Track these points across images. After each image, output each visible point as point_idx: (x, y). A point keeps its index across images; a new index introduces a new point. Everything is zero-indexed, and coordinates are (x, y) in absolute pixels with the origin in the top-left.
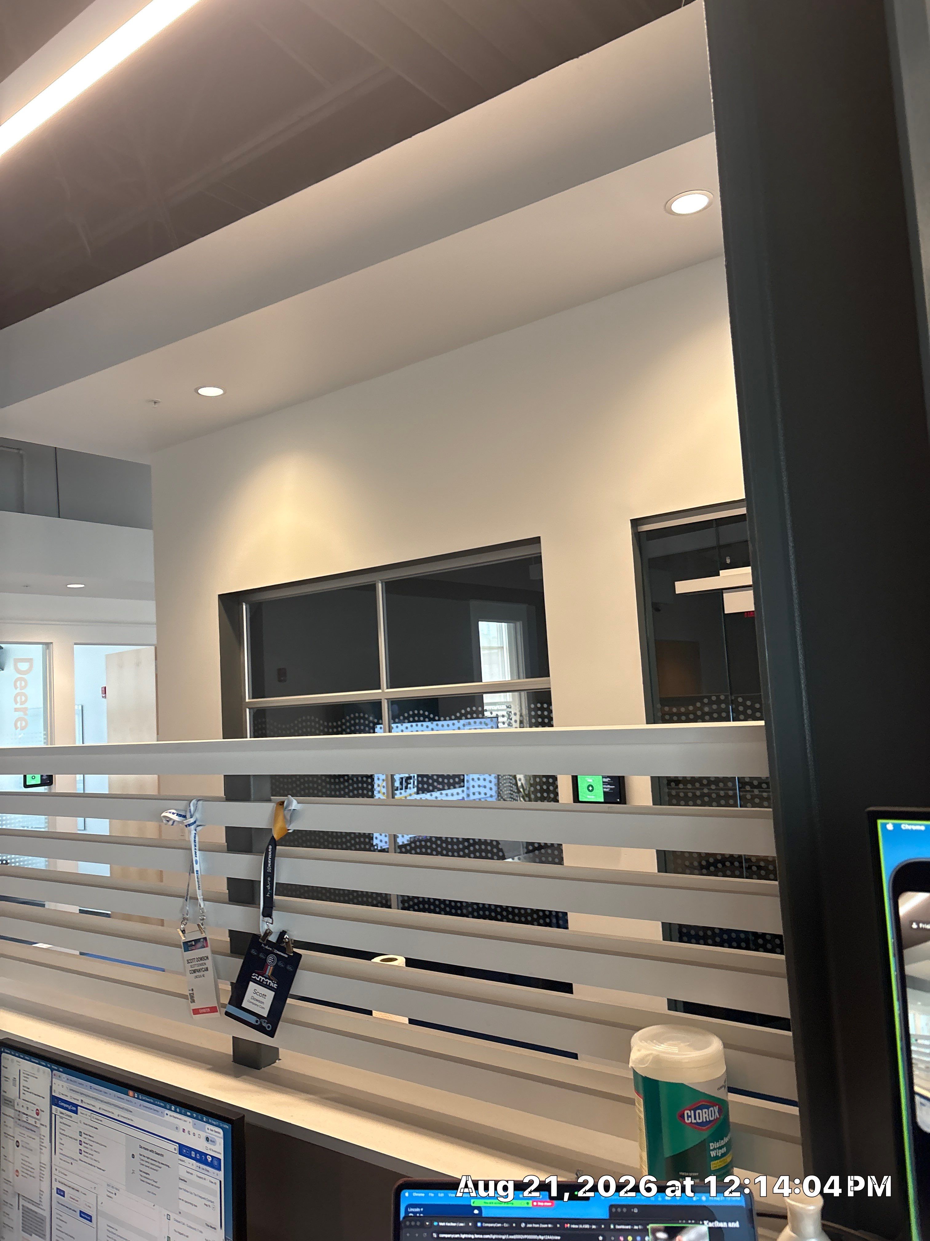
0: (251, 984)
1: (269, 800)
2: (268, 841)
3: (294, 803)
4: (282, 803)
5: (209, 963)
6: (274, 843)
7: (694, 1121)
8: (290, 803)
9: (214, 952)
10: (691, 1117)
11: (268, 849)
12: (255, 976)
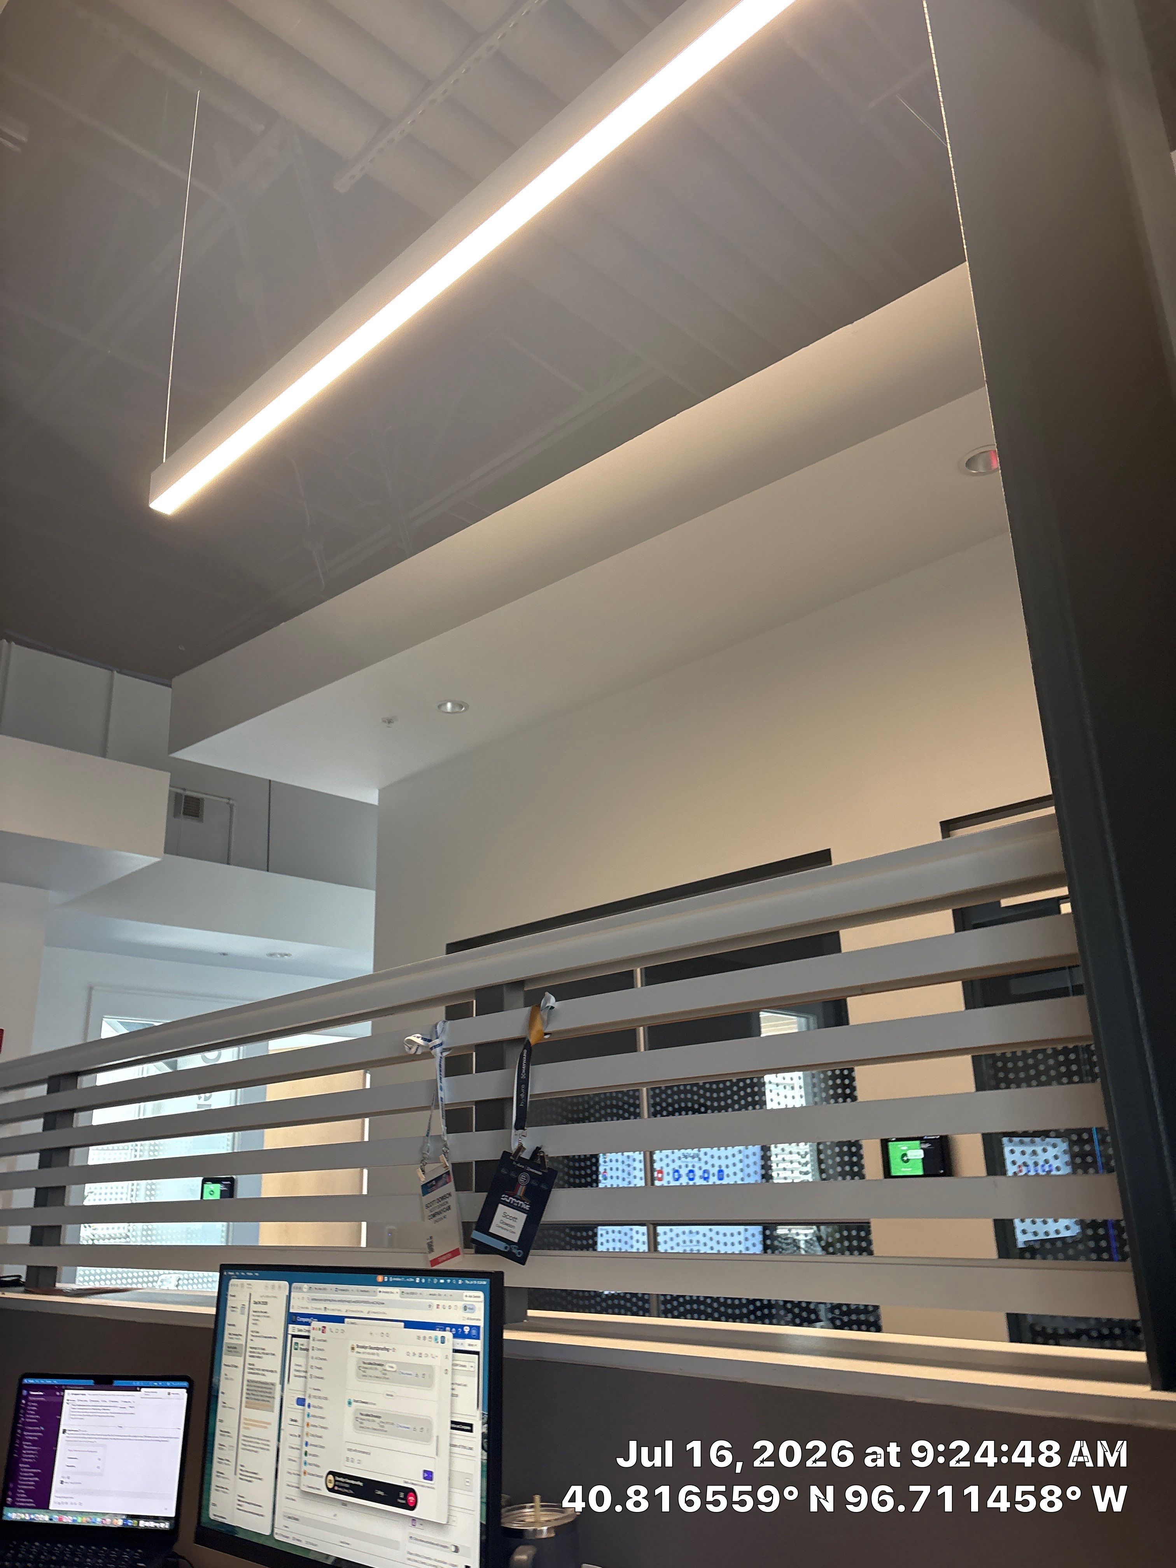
0: (501, 1207)
1: (527, 1006)
2: (522, 1049)
4: (537, 1006)
6: (529, 1047)
8: (547, 1000)
11: (522, 1054)
12: (504, 1198)
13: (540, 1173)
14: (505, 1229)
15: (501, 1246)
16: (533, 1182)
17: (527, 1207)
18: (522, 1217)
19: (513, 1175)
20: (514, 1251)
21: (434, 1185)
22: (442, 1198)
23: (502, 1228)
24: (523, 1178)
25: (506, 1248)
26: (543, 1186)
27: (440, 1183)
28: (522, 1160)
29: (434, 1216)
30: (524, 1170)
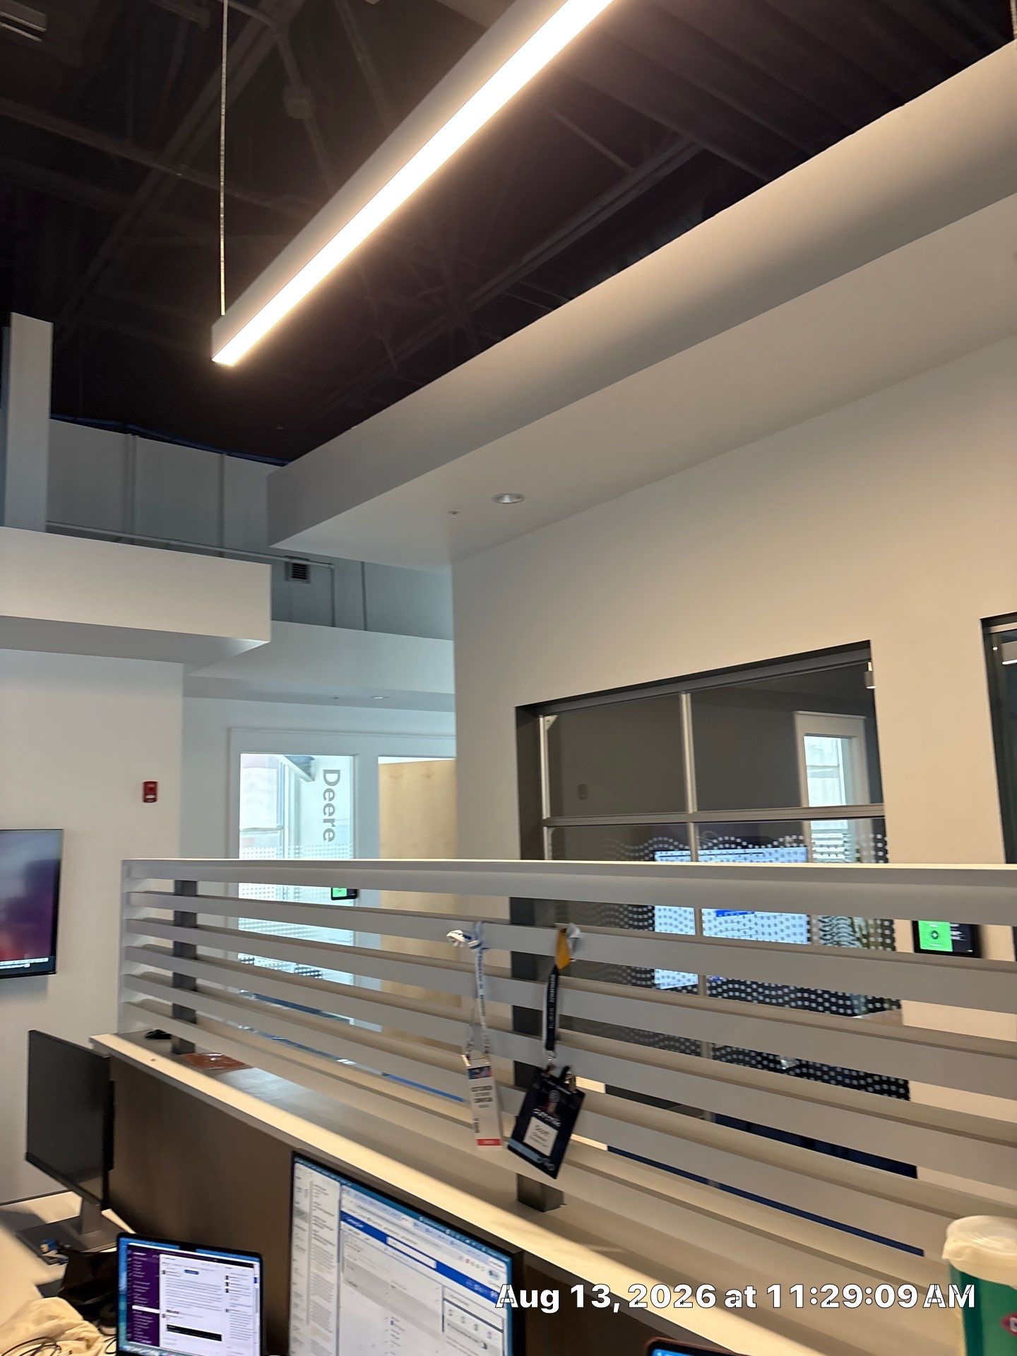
0: (533, 1119)
1: (554, 927)
2: (551, 969)
3: (576, 932)
4: (564, 931)
5: (493, 1093)
6: (556, 971)
8: (572, 932)
9: (498, 1083)
11: (550, 978)
12: (537, 1111)
13: (568, 1093)
14: (538, 1142)
15: (535, 1157)
16: (563, 1101)
17: (557, 1124)
18: (553, 1133)
19: (544, 1090)
20: (547, 1164)
21: (477, 1073)
22: (485, 1088)
23: (536, 1140)
24: (553, 1095)
25: (539, 1160)
26: (572, 1107)
27: (483, 1073)
28: (552, 1078)
29: (479, 1100)
30: (554, 1088)
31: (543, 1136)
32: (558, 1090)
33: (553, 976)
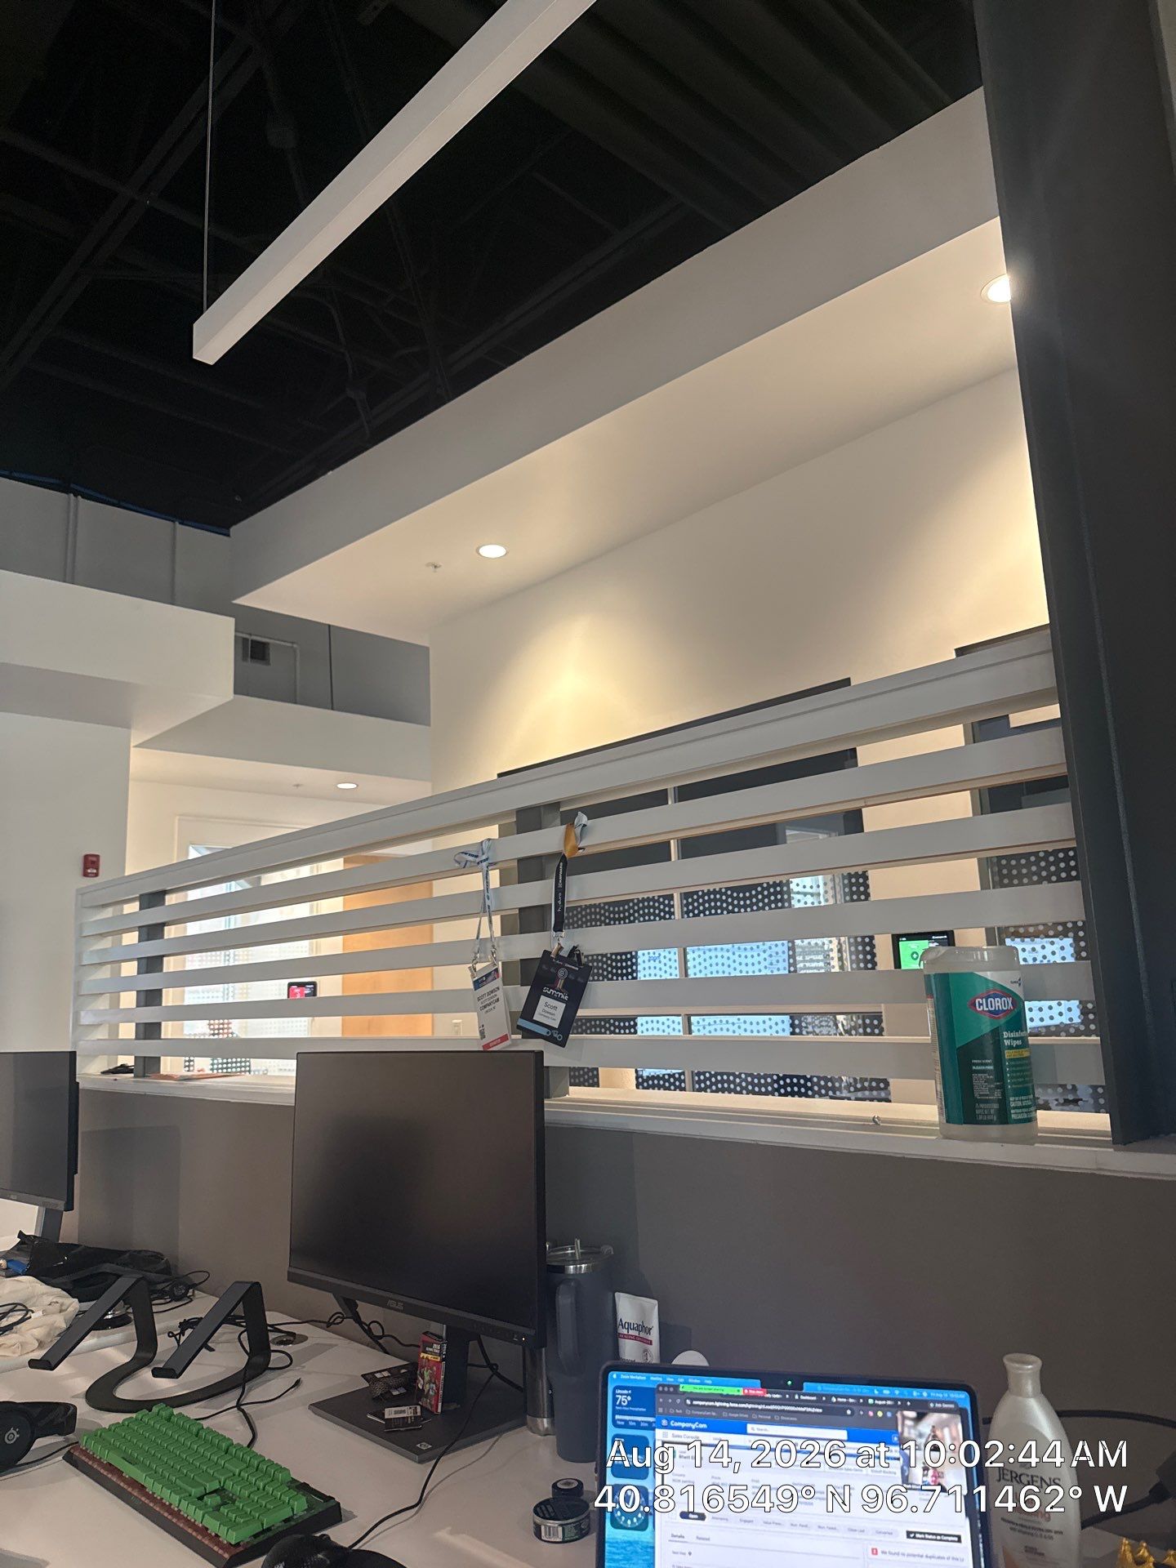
0: (543, 998)
1: (561, 825)
2: (559, 862)
3: (584, 820)
4: (572, 823)
5: (500, 995)
6: (564, 862)
7: (986, 1009)
8: (580, 820)
10: (982, 1004)
11: (559, 865)
12: (546, 990)
13: (577, 969)
14: (547, 1017)
15: (543, 1031)
16: (570, 976)
17: (566, 998)
18: (561, 1007)
19: (552, 970)
20: (555, 1035)
21: (485, 981)
23: (544, 1016)
24: (561, 973)
25: (548, 1033)
26: (580, 980)
27: (490, 978)
28: (561, 958)
29: (485, 1007)
30: (562, 967)
31: (552, 1011)
32: (567, 968)
33: (561, 864)
